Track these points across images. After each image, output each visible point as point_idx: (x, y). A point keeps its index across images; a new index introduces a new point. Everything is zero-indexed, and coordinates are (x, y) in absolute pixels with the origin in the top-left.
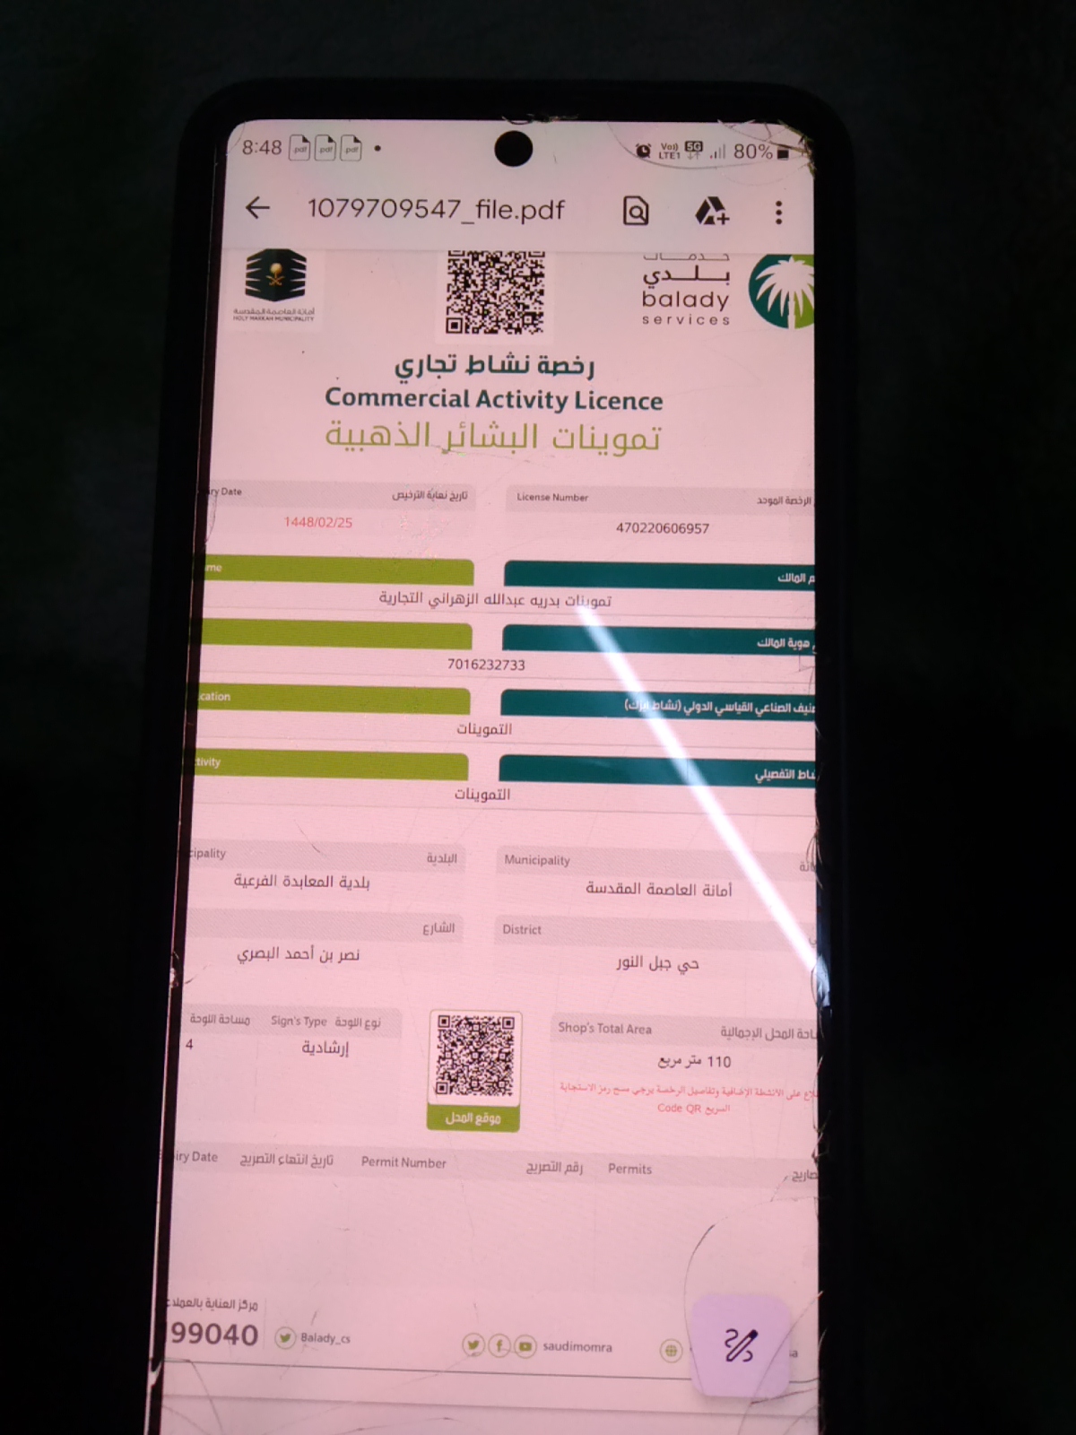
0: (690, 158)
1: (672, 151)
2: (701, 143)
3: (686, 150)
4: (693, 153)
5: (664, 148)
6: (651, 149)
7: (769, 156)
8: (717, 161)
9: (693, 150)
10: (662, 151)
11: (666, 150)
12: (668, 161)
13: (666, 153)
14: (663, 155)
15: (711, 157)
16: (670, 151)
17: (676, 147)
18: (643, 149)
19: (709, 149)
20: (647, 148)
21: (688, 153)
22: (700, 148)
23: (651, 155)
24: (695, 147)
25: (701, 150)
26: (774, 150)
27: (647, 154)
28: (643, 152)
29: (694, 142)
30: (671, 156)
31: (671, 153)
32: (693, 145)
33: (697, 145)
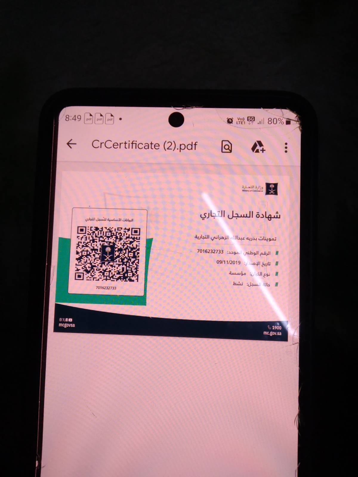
0: (249, 124)
1: (242, 121)
2: (254, 117)
3: (248, 120)
4: (251, 122)
6: (233, 120)
7: (283, 123)
8: (261, 126)
9: (251, 121)
10: (238, 121)
11: (240, 120)
12: (240, 125)
13: (239, 122)
15: (258, 123)
16: (241, 121)
17: (244, 119)
18: (230, 120)
19: (257, 120)
20: (231, 120)
21: (248, 122)
23: (233, 123)
24: (251, 119)
25: (254, 120)
26: (285, 121)
27: (231, 122)
28: (230, 121)
29: (251, 117)
30: (241, 123)
31: (241, 122)
32: (251, 118)
33: (252, 118)
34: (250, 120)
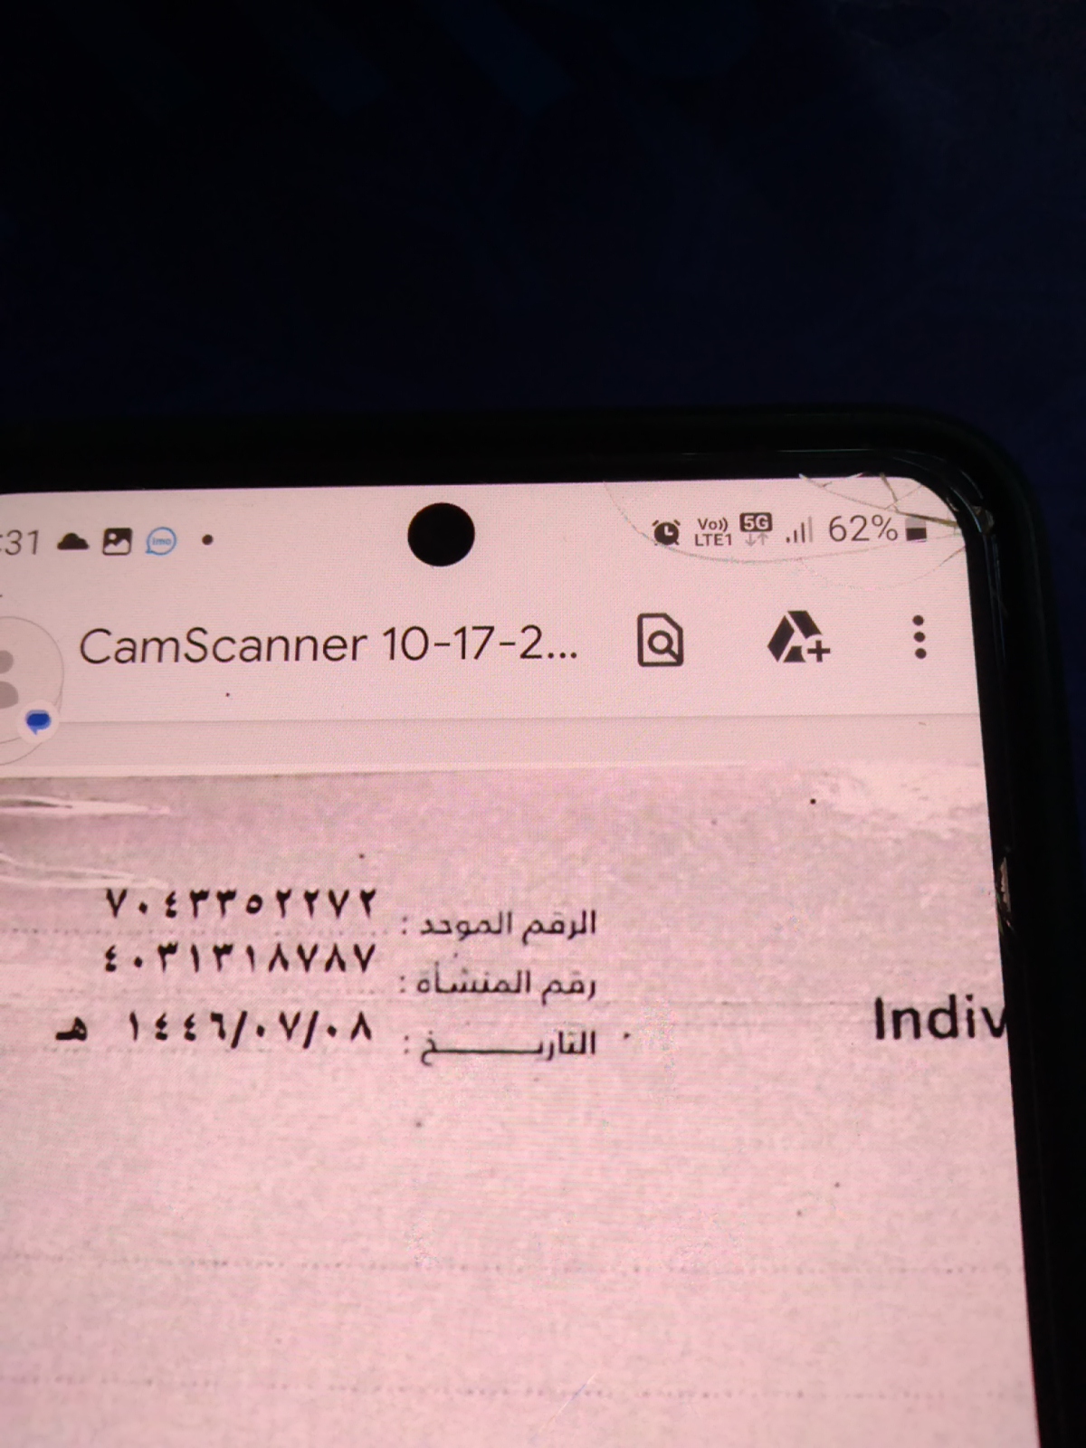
0: (751, 543)
1: (717, 531)
2: (769, 515)
3: (743, 529)
4: (755, 535)
5: (703, 528)
6: (679, 528)
7: (892, 535)
8: (799, 548)
9: (756, 529)
10: (700, 533)
11: (707, 531)
12: (711, 550)
13: (708, 536)
14: (702, 540)
15: (788, 540)
16: (714, 531)
17: (724, 524)
18: (666, 528)
19: (783, 526)
20: (673, 528)
21: (746, 535)
22: (766, 526)
23: (678, 540)
24: (758, 523)
25: (770, 529)
26: (900, 524)
27: (673, 539)
28: (666, 535)
29: (756, 515)
30: (716, 540)
31: (716, 535)
32: (754, 520)
33: (762, 520)
34: (752, 527)
